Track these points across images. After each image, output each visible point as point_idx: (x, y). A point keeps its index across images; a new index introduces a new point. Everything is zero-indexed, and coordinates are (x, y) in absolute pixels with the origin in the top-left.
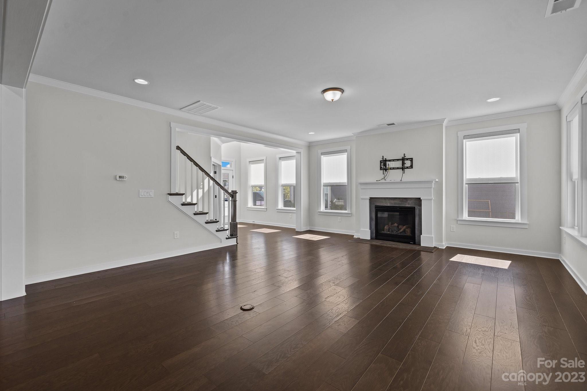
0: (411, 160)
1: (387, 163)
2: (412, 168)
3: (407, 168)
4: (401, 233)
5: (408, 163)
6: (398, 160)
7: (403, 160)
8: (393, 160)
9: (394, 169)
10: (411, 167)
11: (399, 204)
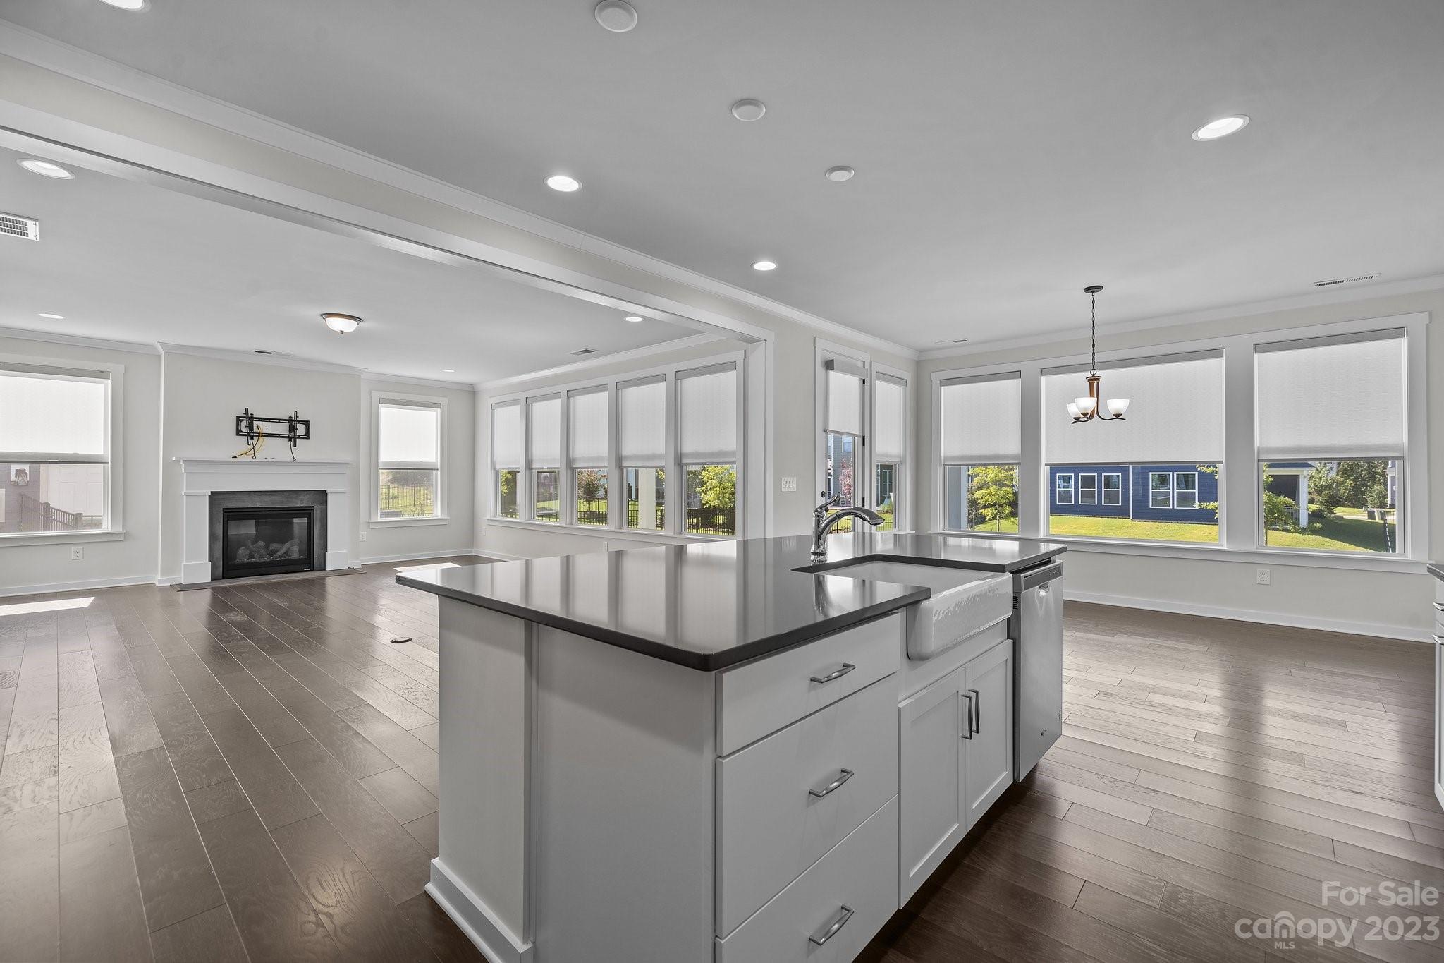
0: (307, 424)
1: (255, 423)
2: (308, 438)
3: (299, 437)
4: (280, 556)
5: (301, 430)
6: (279, 420)
7: (292, 422)
8: (269, 420)
9: (269, 436)
10: (307, 436)
11: (281, 502)
